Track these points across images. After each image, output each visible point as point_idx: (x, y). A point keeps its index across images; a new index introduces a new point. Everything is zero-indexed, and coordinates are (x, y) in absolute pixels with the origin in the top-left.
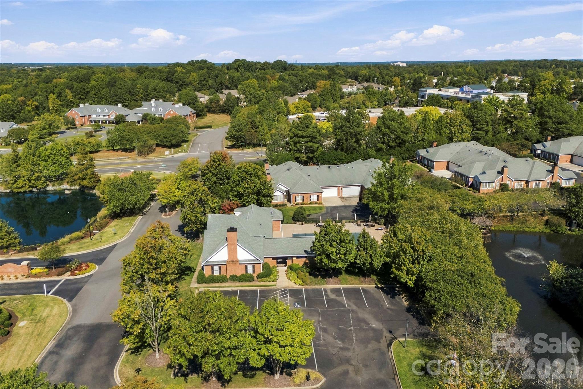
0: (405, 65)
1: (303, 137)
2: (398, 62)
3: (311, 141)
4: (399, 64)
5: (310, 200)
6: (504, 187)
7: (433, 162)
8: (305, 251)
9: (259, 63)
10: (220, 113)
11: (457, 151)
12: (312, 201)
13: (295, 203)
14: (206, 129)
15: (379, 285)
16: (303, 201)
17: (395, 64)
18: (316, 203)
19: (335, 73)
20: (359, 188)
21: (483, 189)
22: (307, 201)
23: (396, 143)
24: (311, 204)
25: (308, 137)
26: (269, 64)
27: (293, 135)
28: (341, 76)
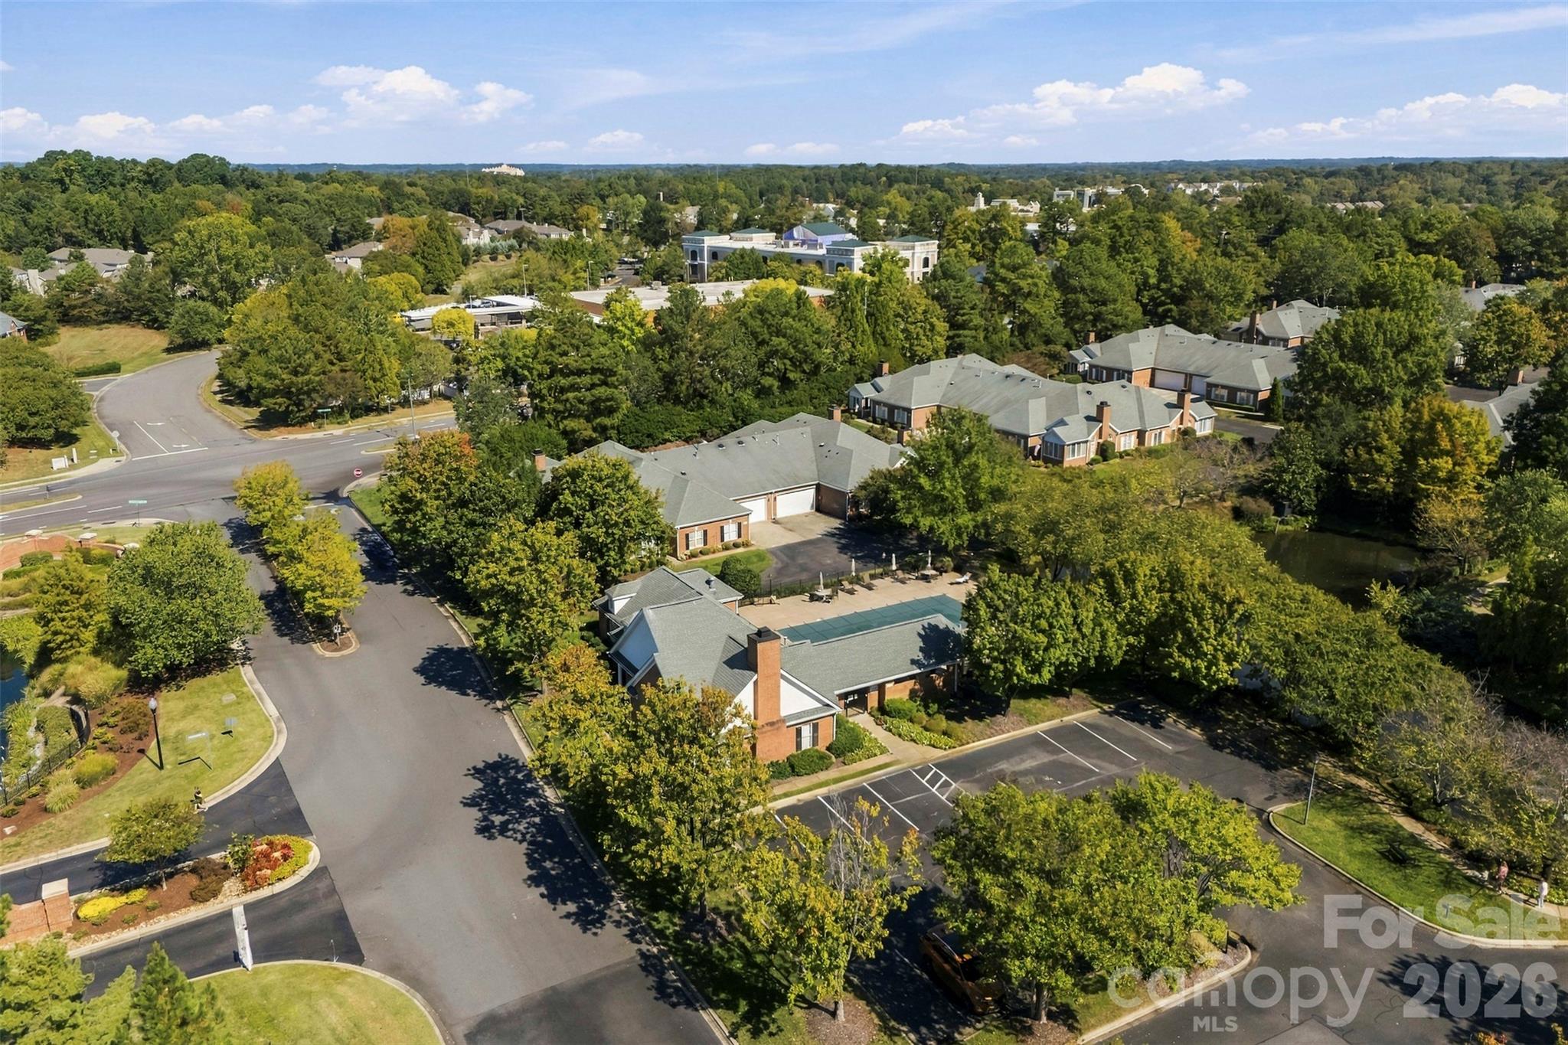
0: (520, 173)
1: (580, 372)
2: (500, 165)
3: (605, 383)
4: (504, 169)
5: (722, 539)
6: (1104, 452)
7: (909, 411)
8: (913, 662)
9: (134, 162)
10: (109, 322)
11: (947, 381)
12: (726, 539)
13: (688, 552)
14: (101, 378)
15: (1106, 707)
16: (705, 543)
17: (496, 170)
18: (736, 546)
19: (401, 195)
20: (812, 492)
21: (1069, 460)
22: (714, 543)
23: (804, 372)
24: (726, 548)
25: (594, 371)
26: (170, 166)
27: (547, 370)
28: (419, 202)
